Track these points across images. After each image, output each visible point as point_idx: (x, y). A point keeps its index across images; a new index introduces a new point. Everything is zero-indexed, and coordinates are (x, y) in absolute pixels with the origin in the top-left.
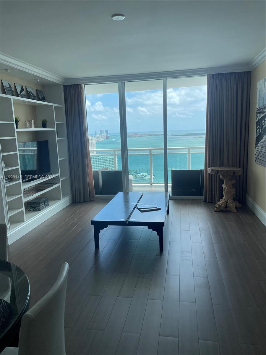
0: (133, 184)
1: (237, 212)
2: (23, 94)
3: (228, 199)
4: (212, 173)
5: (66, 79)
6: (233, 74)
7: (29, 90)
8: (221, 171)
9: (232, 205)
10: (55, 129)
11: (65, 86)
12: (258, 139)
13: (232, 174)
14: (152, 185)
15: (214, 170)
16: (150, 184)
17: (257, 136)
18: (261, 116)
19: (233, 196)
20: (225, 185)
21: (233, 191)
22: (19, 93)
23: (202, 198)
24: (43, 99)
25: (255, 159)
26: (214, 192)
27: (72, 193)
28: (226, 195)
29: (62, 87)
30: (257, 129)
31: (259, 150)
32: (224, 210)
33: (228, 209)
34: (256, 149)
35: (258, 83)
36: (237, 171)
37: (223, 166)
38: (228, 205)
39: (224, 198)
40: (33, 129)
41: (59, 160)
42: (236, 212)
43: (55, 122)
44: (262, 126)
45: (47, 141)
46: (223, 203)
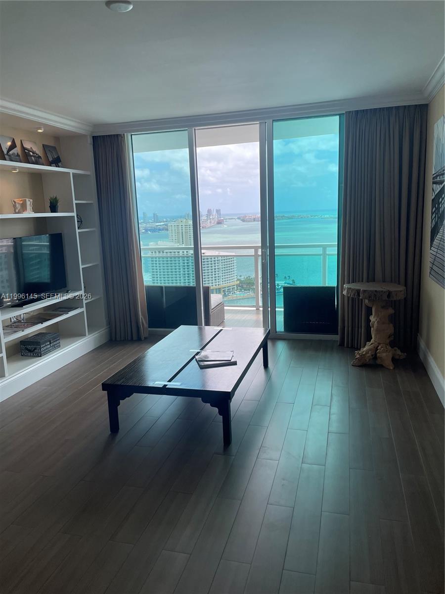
0: (225, 308)
1: (394, 369)
2: (13, 154)
3: (379, 344)
4: (349, 295)
5: (97, 126)
6: (385, 110)
7: (27, 145)
8: (364, 291)
9: (386, 356)
10: (74, 214)
11: (94, 138)
12: (435, 232)
13: (385, 297)
14: (258, 309)
15: (353, 290)
16: (255, 309)
17: (432, 226)
18: (438, 188)
19: (389, 337)
20: (374, 317)
21: (390, 329)
23: (337, 338)
24: (56, 162)
25: (429, 271)
26: (356, 329)
27: (109, 323)
28: (375, 336)
29: (90, 140)
30: (432, 214)
31: (435, 253)
32: (371, 365)
33: (378, 362)
34: (431, 251)
36: (395, 291)
37: (374, 281)
38: (378, 355)
39: (372, 341)
40: (29, 214)
41: (81, 267)
42: (392, 368)
43: (75, 202)
44: (438, 209)
45: (61, 233)
46: (369, 350)
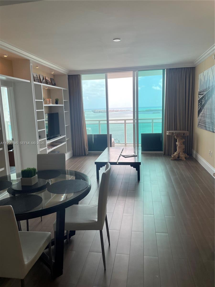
1: (186, 160)
2: (44, 82)
3: (180, 152)
4: (169, 135)
5: (70, 71)
6: (183, 69)
7: (47, 79)
8: (175, 133)
9: (183, 156)
10: (63, 105)
11: (69, 76)
12: (199, 111)
13: (182, 135)
14: (126, 145)
15: (171, 133)
16: (124, 145)
17: (199, 109)
18: (201, 96)
19: (183, 150)
20: (178, 143)
21: (183, 147)
22: (42, 81)
24: (55, 85)
25: (197, 125)
26: (170, 148)
27: (73, 149)
28: (178, 149)
29: (67, 77)
30: (199, 105)
31: (200, 119)
32: (178, 159)
33: (180, 158)
34: (198, 118)
35: (199, 75)
36: (186, 133)
37: (177, 130)
38: (180, 156)
39: (177, 151)
40: (51, 105)
41: (65, 126)
42: (185, 160)
43: (64, 100)
44: (201, 103)
45: (58, 113)
46: (177, 154)
